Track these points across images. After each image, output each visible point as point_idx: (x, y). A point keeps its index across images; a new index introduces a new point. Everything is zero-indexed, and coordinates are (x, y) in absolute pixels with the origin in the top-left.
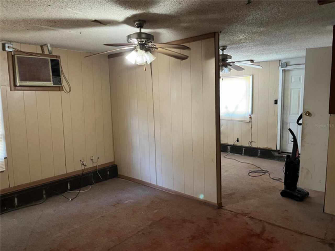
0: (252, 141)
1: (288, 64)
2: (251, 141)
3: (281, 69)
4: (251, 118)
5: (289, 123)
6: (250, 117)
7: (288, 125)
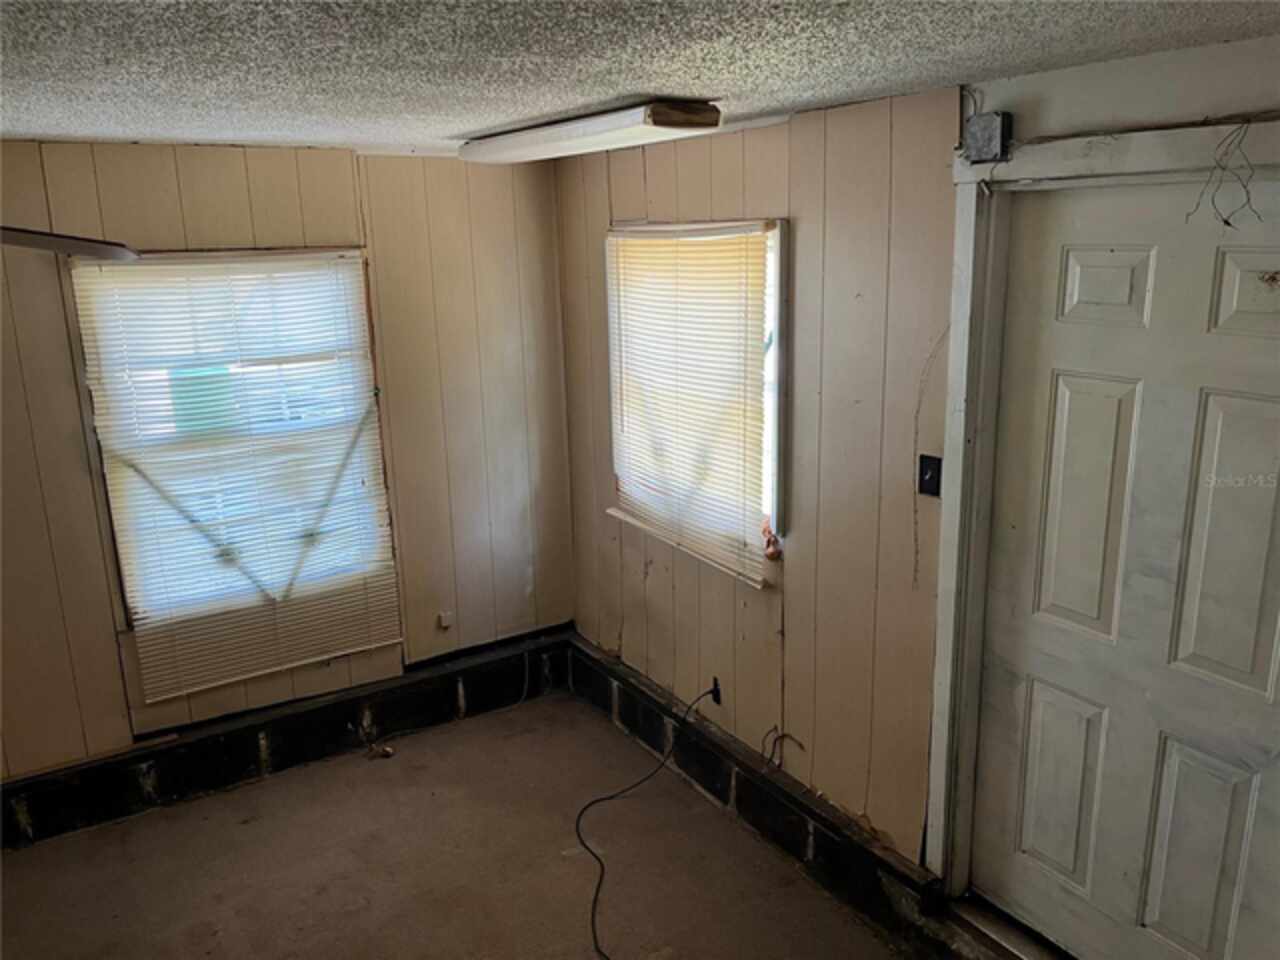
0: (786, 731)
1: (1023, 129)
2: (780, 733)
3: (967, 178)
4: (776, 557)
5: (1031, 681)
6: (771, 549)
7: (1021, 690)
